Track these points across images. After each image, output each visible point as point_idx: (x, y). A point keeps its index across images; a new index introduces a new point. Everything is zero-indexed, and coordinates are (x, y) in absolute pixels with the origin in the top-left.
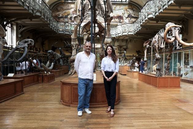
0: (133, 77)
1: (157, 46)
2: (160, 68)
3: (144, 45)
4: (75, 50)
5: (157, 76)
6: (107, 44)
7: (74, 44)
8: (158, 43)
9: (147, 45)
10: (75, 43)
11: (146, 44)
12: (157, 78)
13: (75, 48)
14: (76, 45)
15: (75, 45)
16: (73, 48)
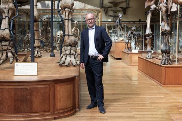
0: (131, 64)
1: (164, 9)
2: (168, 48)
3: (146, 5)
4: (7, 18)
5: (163, 63)
6: (66, 8)
7: (6, 8)
8: (166, 4)
9: (151, 5)
10: (7, 6)
11: (149, 4)
12: (162, 66)
13: (7, 15)
14: (9, 10)
15: (7, 10)
16: (4, 16)
